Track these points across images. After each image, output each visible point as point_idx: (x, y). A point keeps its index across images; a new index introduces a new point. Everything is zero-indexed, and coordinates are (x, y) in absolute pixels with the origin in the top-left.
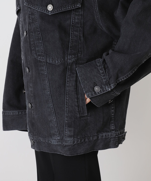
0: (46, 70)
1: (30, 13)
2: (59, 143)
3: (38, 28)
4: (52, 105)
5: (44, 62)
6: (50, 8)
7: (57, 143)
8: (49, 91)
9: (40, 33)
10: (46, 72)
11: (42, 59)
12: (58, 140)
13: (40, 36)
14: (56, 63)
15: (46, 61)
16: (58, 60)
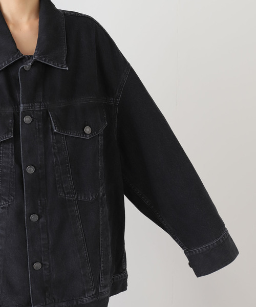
0: (77, 210)
1: (55, 141)
2: (94, 299)
3: (67, 159)
4: (86, 253)
5: (75, 200)
6: (88, 130)
7: (91, 301)
8: (83, 236)
9: (68, 166)
10: (78, 213)
11: (73, 197)
12: (93, 295)
13: (69, 169)
14: (89, 199)
15: (77, 198)
16: (92, 196)
